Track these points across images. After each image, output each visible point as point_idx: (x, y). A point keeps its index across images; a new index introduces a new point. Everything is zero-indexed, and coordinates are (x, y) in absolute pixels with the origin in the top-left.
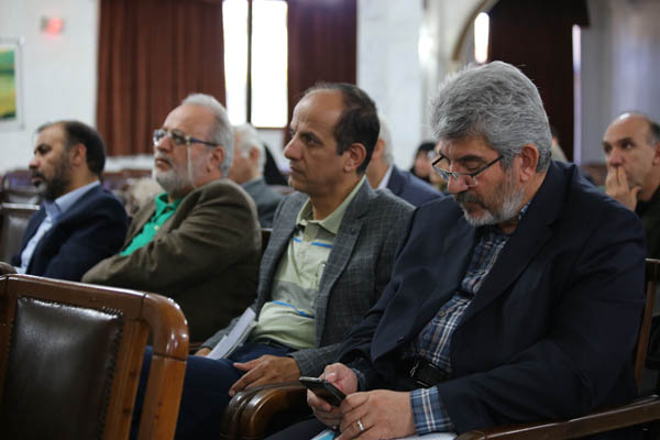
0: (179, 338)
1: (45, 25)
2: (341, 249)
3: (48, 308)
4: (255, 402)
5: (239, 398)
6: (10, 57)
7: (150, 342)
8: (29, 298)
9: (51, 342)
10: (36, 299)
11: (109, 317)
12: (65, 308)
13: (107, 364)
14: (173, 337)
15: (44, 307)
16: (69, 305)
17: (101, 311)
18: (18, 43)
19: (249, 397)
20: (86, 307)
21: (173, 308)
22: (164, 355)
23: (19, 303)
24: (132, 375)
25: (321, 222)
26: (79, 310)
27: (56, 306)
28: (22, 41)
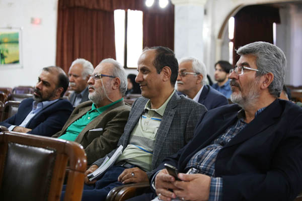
0: (82, 162)
1: (33, 21)
2: (165, 123)
3: (22, 148)
4: (121, 193)
5: (114, 191)
6: (17, 35)
7: (69, 164)
8: (13, 142)
9: (23, 163)
10: (16, 143)
11: (50, 152)
12: (30, 147)
13: (48, 174)
14: (79, 161)
15: (20, 147)
16: (31, 146)
17: (46, 148)
18: (20, 29)
19: (118, 191)
20: (39, 147)
21: (79, 148)
22: (74, 170)
23: (9, 145)
24: (60, 179)
25: (156, 110)
26: (36, 149)
27: (26, 147)
28: (22, 28)
